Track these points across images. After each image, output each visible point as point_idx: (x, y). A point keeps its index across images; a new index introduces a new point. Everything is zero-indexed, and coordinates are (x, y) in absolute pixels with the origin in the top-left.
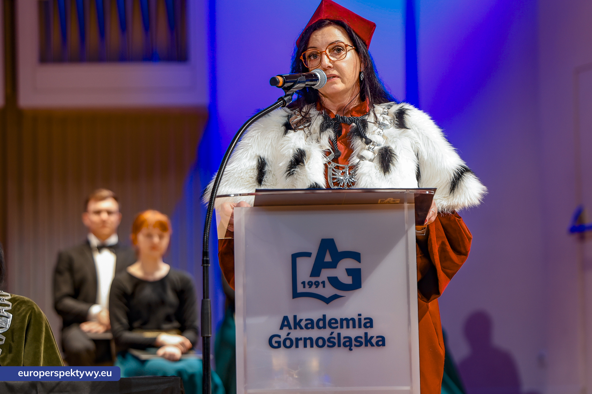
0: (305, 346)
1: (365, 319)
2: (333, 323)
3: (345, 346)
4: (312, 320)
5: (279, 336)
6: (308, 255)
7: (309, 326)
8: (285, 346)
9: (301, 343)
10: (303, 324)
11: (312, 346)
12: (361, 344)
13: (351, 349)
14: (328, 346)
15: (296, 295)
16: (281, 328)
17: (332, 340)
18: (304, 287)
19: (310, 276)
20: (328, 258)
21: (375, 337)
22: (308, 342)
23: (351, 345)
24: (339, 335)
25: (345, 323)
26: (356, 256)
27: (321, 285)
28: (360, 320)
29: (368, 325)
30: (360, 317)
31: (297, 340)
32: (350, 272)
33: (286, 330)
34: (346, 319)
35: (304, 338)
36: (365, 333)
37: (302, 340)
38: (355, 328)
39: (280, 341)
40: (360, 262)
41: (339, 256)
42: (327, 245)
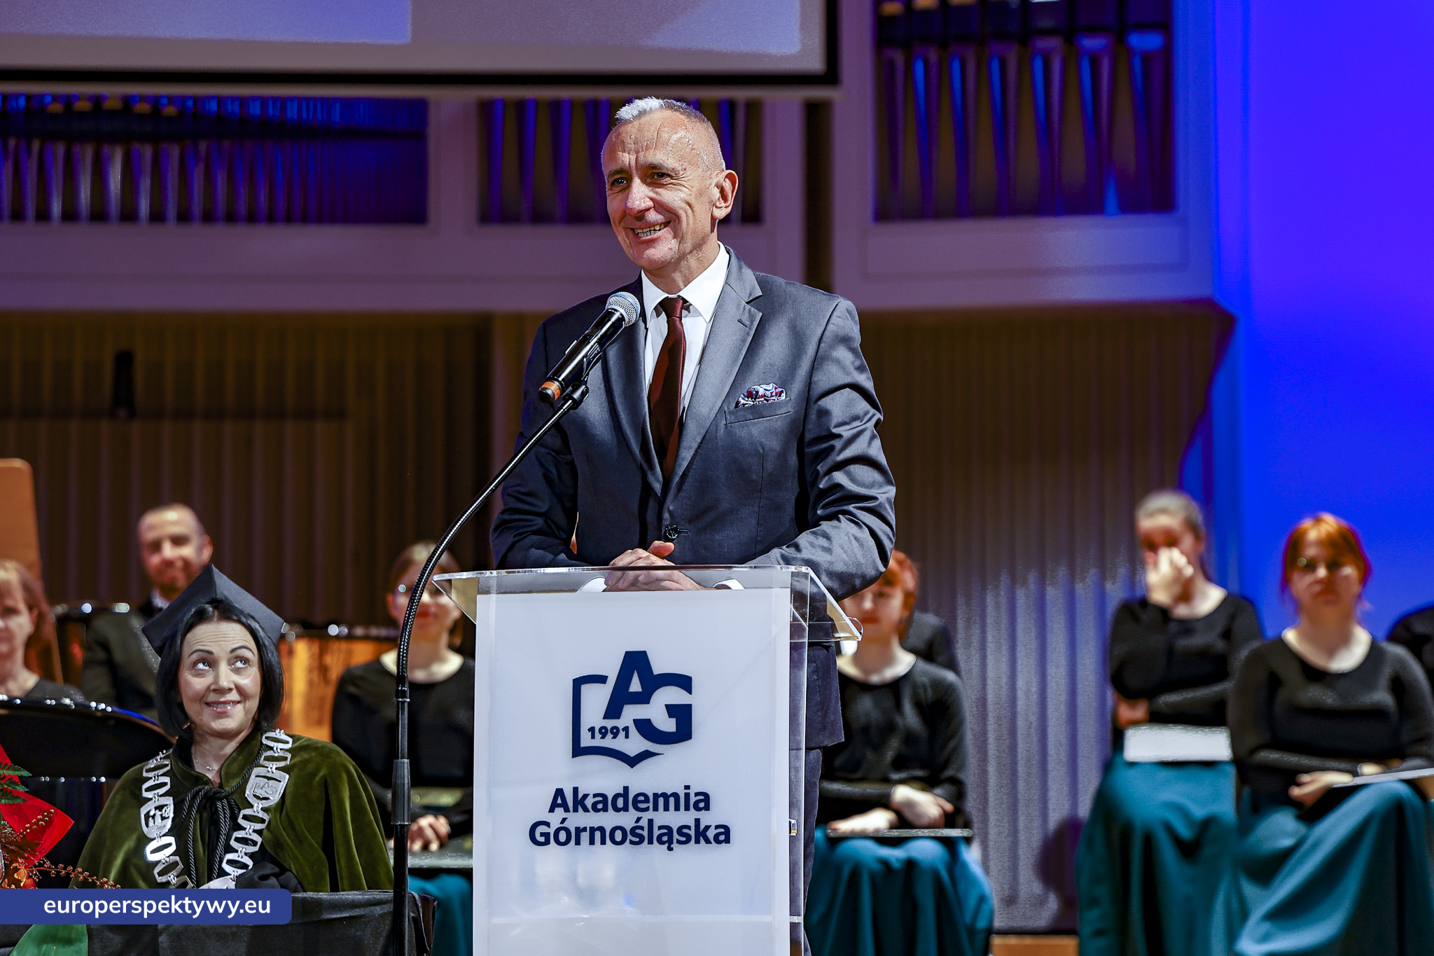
0: (592, 842)
1: (697, 794)
2: (641, 802)
3: (661, 842)
4: (604, 796)
5: (548, 824)
6: (602, 679)
7: (600, 806)
8: (558, 842)
9: (585, 837)
10: (589, 802)
11: (603, 842)
12: (688, 841)
13: (670, 849)
14: (632, 842)
15: (578, 751)
16: (552, 810)
17: (639, 831)
18: (593, 737)
19: (604, 718)
20: (635, 686)
21: (713, 827)
22: (598, 835)
23: (670, 842)
24: (651, 822)
25: (661, 801)
26: (684, 682)
27: (622, 734)
28: (687, 796)
29: (702, 805)
30: (687, 791)
31: (579, 831)
32: (672, 710)
33: (559, 812)
34: (664, 795)
35: (590, 828)
36: (695, 819)
37: (586, 831)
38: (679, 810)
39: (549, 833)
40: (691, 693)
41: (654, 682)
42: (635, 662)
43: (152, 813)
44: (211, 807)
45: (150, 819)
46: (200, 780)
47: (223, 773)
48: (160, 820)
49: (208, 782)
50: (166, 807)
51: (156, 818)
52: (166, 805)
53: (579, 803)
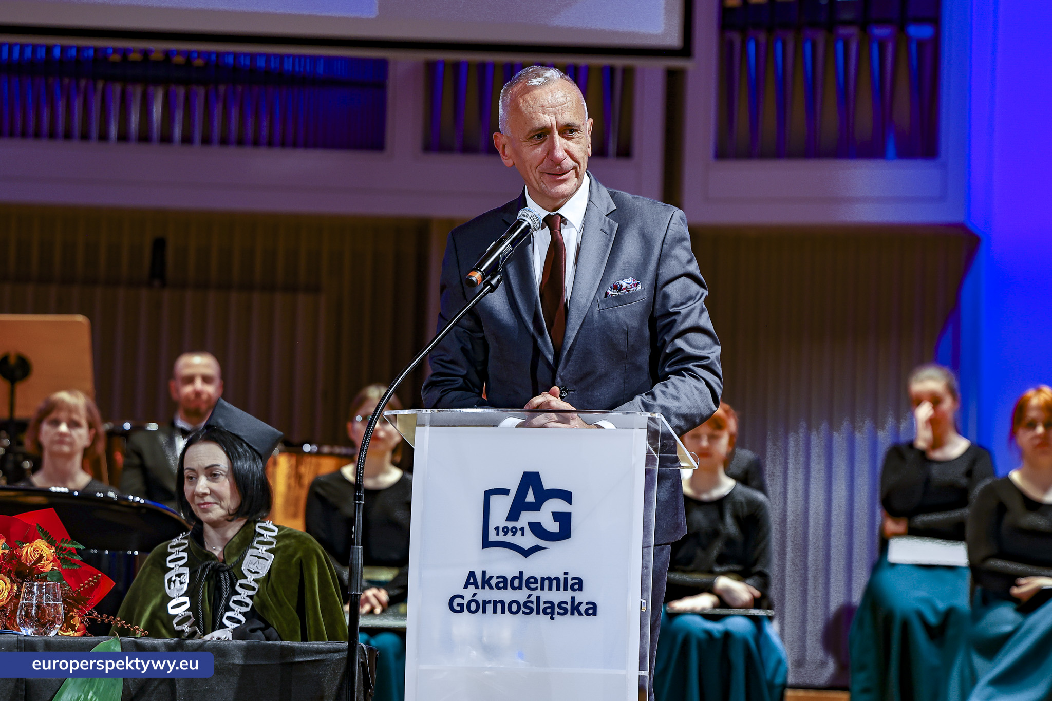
0: (495, 611)
1: (573, 579)
2: (532, 583)
3: (545, 613)
4: (505, 578)
5: (462, 597)
6: (505, 492)
7: (501, 585)
8: (470, 611)
9: (490, 607)
10: (493, 582)
11: (503, 612)
12: (565, 613)
13: (552, 618)
14: (524, 613)
15: (486, 544)
16: (466, 587)
17: (529, 604)
18: (498, 534)
19: (506, 521)
20: (530, 497)
21: (584, 603)
22: (499, 606)
23: (552, 613)
24: (538, 598)
25: (547, 582)
26: (566, 496)
27: (519, 533)
28: (566, 580)
29: (576, 587)
30: (566, 576)
31: (485, 603)
32: (557, 516)
33: (471, 588)
34: (549, 579)
35: (494, 601)
36: (572, 597)
37: (491, 603)
38: (560, 590)
39: (464, 604)
40: (571, 504)
41: (544, 495)
42: (531, 480)
43: (173, 579)
44: (216, 577)
45: (172, 583)
46: (210, 556)
47: (225, 553)
48: (179, 584)
49: (214, 558)
50: (183, 575)
51: (176, 583)
52: (184, 574)
53: (486, 582)
